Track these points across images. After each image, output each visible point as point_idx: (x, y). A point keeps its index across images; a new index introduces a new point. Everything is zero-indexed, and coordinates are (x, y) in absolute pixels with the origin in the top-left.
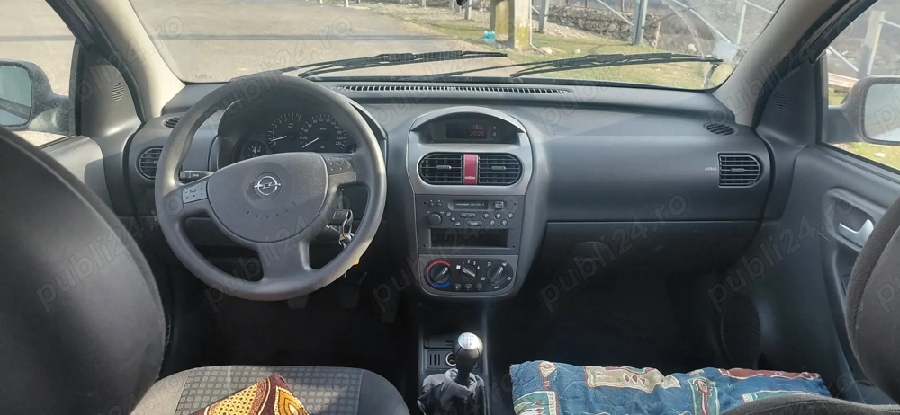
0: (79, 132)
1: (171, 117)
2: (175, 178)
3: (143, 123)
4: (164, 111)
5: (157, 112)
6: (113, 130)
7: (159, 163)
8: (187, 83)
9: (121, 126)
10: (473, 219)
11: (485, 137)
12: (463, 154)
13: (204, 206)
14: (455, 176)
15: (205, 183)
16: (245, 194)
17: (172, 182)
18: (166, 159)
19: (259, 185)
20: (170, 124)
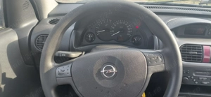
0: (7, 26)
1: (52, 19)
2: (52, 61)
3: (39, 21)
4: (49, 16)
5: (46, 16)
6: (25, 25)
7: (45, 43)
8: (59, 3)
9: (29, 23)
10: (206, 81)
11: (204, 34)
12: (202, 45)
13: (69, 81)
14: (198, 58)
15: (70, 65)
16: (95, 76)
17: (50, 64)
18: (46, 50)
19: (103, 71)
20: (52, 22)
